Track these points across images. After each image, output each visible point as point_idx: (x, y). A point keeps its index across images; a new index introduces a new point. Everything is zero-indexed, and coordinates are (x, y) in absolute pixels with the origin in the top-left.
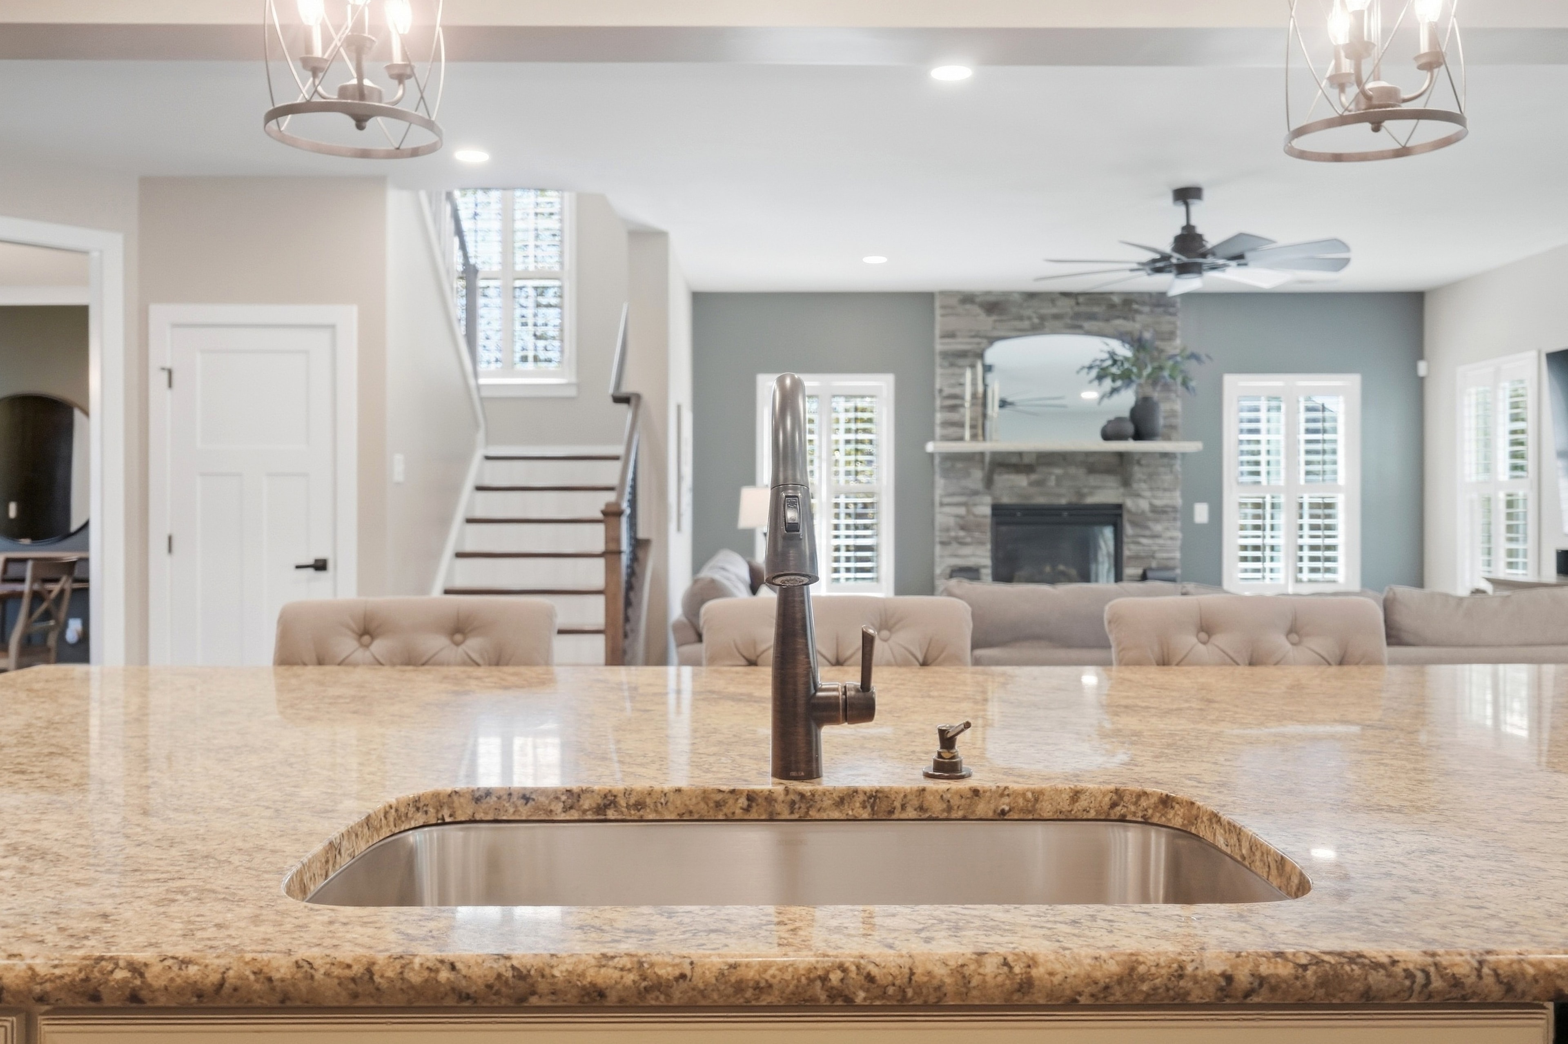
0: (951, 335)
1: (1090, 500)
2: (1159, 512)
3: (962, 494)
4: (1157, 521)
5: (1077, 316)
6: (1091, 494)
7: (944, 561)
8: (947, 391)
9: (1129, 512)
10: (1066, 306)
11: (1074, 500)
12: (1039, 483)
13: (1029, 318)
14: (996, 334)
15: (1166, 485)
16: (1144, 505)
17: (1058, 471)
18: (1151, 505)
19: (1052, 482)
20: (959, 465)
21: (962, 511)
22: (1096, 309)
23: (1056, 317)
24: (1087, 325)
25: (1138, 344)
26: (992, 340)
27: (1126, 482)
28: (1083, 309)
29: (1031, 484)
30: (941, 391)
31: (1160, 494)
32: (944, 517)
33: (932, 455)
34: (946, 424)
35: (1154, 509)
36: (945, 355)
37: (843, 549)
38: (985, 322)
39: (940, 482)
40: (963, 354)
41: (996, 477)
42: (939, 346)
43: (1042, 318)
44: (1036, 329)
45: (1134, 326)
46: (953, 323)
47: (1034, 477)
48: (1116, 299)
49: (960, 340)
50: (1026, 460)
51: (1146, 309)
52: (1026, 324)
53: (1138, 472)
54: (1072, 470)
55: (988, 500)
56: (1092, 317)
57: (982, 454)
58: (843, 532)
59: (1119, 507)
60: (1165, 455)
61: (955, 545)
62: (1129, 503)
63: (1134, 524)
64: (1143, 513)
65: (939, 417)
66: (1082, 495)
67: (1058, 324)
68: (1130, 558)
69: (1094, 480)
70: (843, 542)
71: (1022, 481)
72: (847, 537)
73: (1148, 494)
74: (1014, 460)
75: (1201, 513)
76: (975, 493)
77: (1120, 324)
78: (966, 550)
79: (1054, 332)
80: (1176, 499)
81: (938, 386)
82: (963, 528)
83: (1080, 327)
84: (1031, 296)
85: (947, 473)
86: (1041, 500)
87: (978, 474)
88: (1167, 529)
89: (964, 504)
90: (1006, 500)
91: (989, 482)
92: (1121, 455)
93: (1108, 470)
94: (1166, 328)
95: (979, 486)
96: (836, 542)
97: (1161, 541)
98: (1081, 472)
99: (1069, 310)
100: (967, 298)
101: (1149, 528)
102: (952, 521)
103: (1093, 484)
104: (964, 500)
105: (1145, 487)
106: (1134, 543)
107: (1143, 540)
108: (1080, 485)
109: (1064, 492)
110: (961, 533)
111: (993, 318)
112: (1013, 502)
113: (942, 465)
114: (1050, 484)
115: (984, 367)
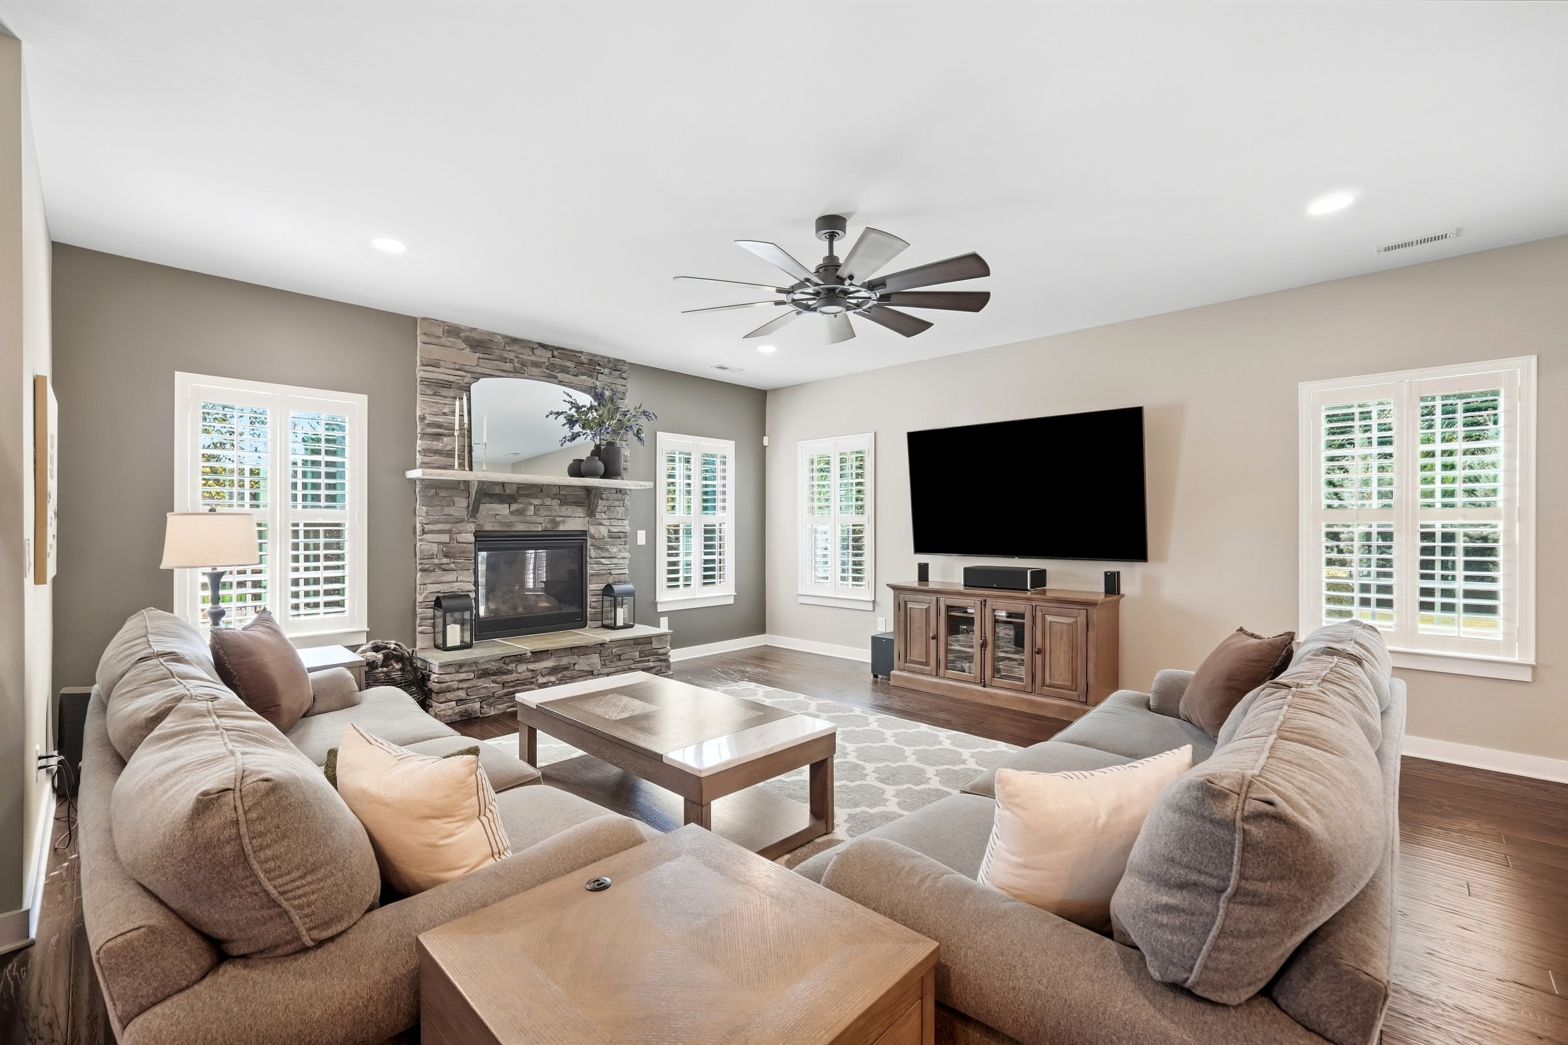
0: (434, 364)
1: (562, 528)
2: (614, 537)
3: (445, 522)
4: (613, 544)
6: (563, 522)
8: (430, 418)
9: (593, 537)
10: (543, 356)
11: (549, 527)
12: (521, 512)
13: (511, 361)
14: (479, 371)
15: (620, 516)
16: (604, 531)
17: (536, 502)
18: (609, 531)
19: (531, 510)
20: (443, 493)
21: (445, 538)
22: (568, 364)
23: (535, 364)
24: (560, 376)
25: (598, 396)
26: (476, 377)
27: (591, 513)
28: (557, 361)
29: (512, 513)
30: (423, 418)
31: (615, 522)
32: (427, 544)
33: (413, 481)
34: (428, 451)
35: (611, 535)
36: (428, 383)
37: (302, 582)
38: (470, 358)
39: (421, 510)
40: (447, 385)
41: (482, 507)
42: (420, 374)
43: (524, 364)
44: (517, 373)
45: (597, 383)
46: (436, 353)
47: (514, 507)
48: (583, 359)
49: (441, 370)
50: (507, 491)
51: (606, 371)
52: (508, 366)
53: (601, 505)
54: (548, 501)
55: (472, 527)
57: (467, 483)
58: (302, 564)
59: (584, 533)
60: (619, 491)
61: (439, 572)
62: (593, 530)
63: (594, 547)
64: (602, 538)
65: (420, 444)
66: (557, 524)
67: (535, 371)
68: (592, 575)
69: (567, 510)
70: (302, 575)
71: (503, 510)
72: (307, 569)
73: (606, 522)
74: (498, 490)
75: (641, 537)
76: (459, 520)
77: (585, 378)
78: (451, 577)
79: (531, 377)
80: (625, 526)
81: (418, 413)
82: (446, 556)
83: (556, 378)
84: (515, 341)
85: (428, 502)
86: (520, 527)
87: (462, 503)
88: (620, 551)
89: (449, 532)
90: (488, 527)
91: (474, 511)
92: (588, 490)
93: (577, 503)
94: (620, 388)
95: (464, 514)
96: (295, 575)
97: (615, 561)
98: (555, 502)
99: (546, 360)
100: (453, 331)
101: (607, 550)
102: (435, 548)
103: (564, 514)
104: (447, 527)
105: (605, 517)
106: (597, 563)
107: (603, 561)
108: (554, 514)
109: (541, 520)
110: (445, 560)
111: (477, 355)
112: (497, 528)
113: (422, 490)
114: (529, 513)
115: (469, 400)
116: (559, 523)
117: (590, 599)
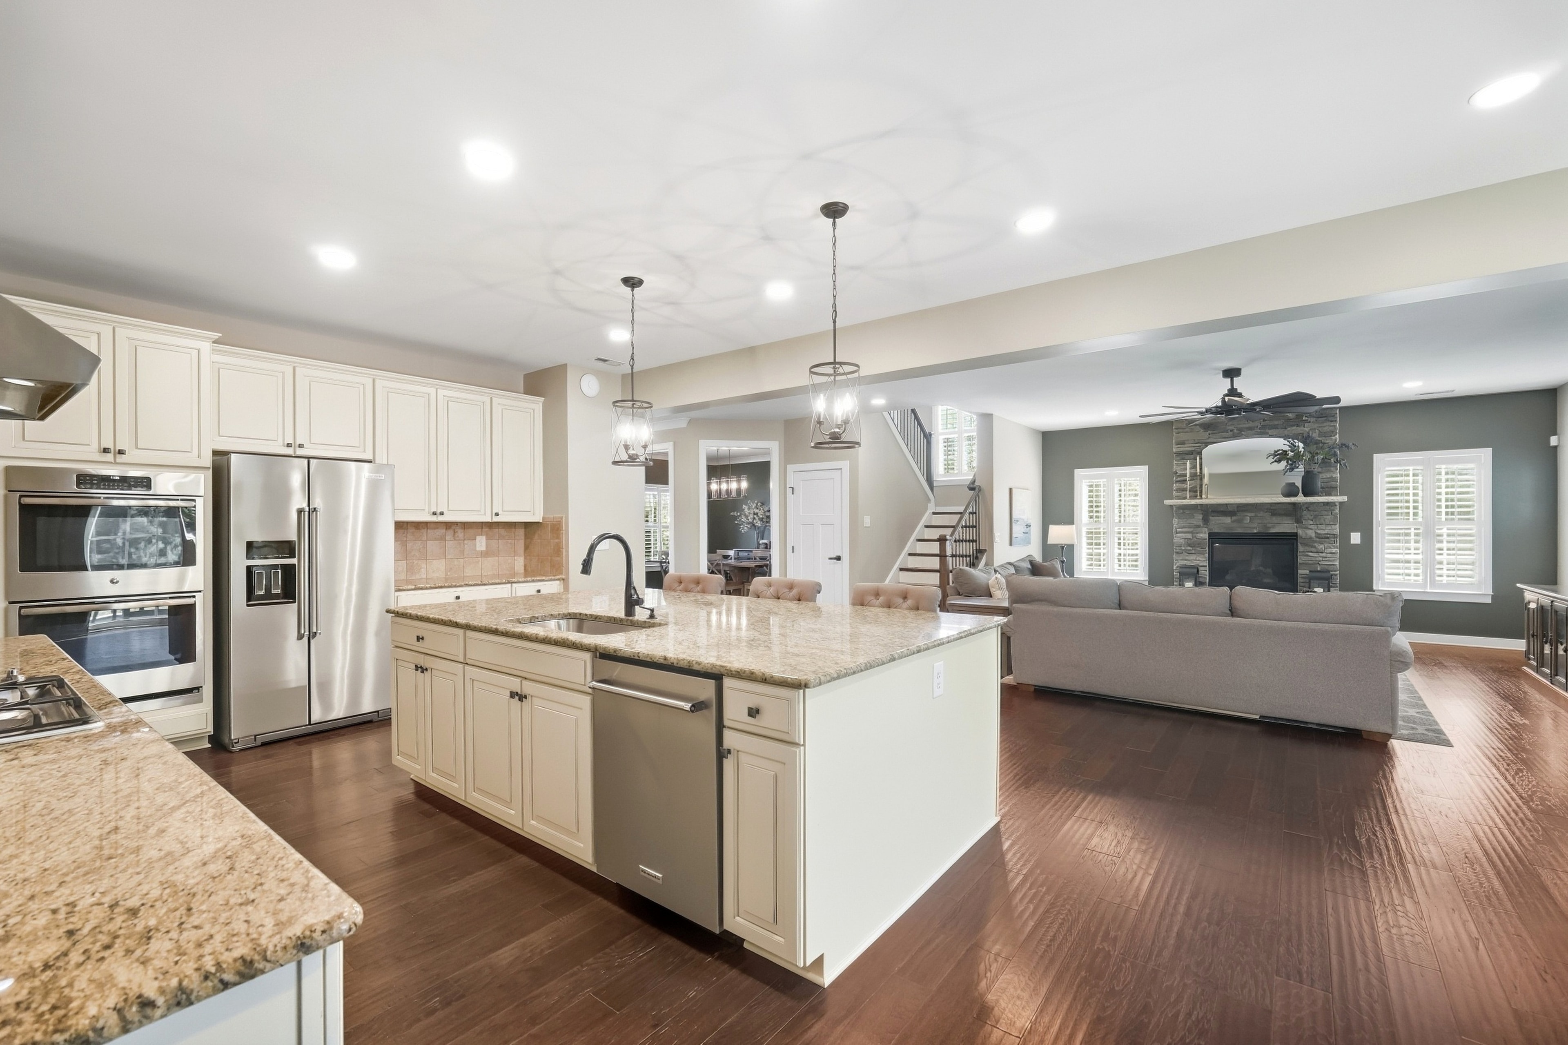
0: (1183, 443)
1: (1273, 531)
2: (1323, 538)
3: (1189, 527)
4: (1321, 543)
5: (1263, 427)
6: (1273, 527)
7: (1179, 562)
8: (1179, 473)
9: (1302, 537)
11: (1262, 530)
13: (1232, 430)
14: (1209, 441)
15: (1328, 521)
16: (1311, 533)
17: (1251, 514)
18: (1317, 533)
19: (1247, 520)
20: (1187, 511)
21: (1189, 536)
22: (1278, 422)
23: (1250, 429)
24: (1270, 432)
26: (1207, 444)
27: (1298, 521)
28: (1269, 423)
29: (1233, 522)
30: (1173, 472)
31: (1323, 527)
32: (1179, 539)
33: (1170, 506)
34: (1178, 490)
35: (1319, 536)
36: (1178, 454)
37: (1122, 555)
38: (1204, 435)
39: (1175, 521)
40: (1189, 453)
41: (1211, 518)
42: (1174, 450)
43: (1241, 430)
44: (1236, 436)
45: (1305, 429)
46: (1181, 437)
47: (1234, 518)
49: (1187, 445)
50: (1230, 509)
51: (1312, 420)
52: (1230, 434)
53: (1307, 514)
54: (1261, 514)
55: (1206, 530)
56: (1275, 427)
57: (1200, 505)
58: (1122, 547)
59: (1296, 535)
60: (1327, 504)
61: (1185, 554)
62: (1300, 532)
63: (1303, 544)
64: (1311, 538)
65: (1175, 486)
66: (1267, 528)
67: (1251, 432)
68: (1302, 564)
69: (1275, 519)
71: (1228, 520)
72: (1125, 549)
73: (1314, 527)
74: (1222, 508)
75: (1356, 538)
76: (1199, 526)
77: (1295, 430)
78: (1192, 557)
79: (1247, 437)
80: (1336, 529)
82: (1189, 545)
83: (1267, 433)
85: (1180, 515)
86: (1240, 530)
87: (1198, 516)
88: (1329, 547)
89: (1191, 532)
90: (1217, 530)
91: (1206, 520)
92: (1294, 504)
93: (1287, 514)
94: (1326, 429)
95: (1201, 523)
96: (1119, 552)
97: (1324, 555)
98: (1267, 515)
99: (1259, 424)
101: (1315, 547)
102: (1182, 541)
103: (1276, 522)
104: (1191, 530)
105: (1311, 522)
106: (1303, 555)
107: (1310, 554)
108: (1266, 522)
109: (1255, 525)
110: (1189, 548)
111: (1209, 432)
112: (1222, 531)
113: (1176, 511)
114: (1245, 522)
115: (1201, 459)
116: (1270, 528)
117: (1300, 580)
